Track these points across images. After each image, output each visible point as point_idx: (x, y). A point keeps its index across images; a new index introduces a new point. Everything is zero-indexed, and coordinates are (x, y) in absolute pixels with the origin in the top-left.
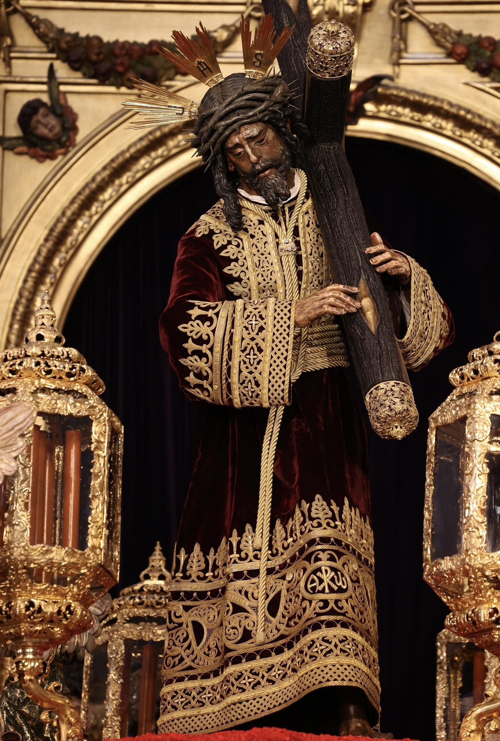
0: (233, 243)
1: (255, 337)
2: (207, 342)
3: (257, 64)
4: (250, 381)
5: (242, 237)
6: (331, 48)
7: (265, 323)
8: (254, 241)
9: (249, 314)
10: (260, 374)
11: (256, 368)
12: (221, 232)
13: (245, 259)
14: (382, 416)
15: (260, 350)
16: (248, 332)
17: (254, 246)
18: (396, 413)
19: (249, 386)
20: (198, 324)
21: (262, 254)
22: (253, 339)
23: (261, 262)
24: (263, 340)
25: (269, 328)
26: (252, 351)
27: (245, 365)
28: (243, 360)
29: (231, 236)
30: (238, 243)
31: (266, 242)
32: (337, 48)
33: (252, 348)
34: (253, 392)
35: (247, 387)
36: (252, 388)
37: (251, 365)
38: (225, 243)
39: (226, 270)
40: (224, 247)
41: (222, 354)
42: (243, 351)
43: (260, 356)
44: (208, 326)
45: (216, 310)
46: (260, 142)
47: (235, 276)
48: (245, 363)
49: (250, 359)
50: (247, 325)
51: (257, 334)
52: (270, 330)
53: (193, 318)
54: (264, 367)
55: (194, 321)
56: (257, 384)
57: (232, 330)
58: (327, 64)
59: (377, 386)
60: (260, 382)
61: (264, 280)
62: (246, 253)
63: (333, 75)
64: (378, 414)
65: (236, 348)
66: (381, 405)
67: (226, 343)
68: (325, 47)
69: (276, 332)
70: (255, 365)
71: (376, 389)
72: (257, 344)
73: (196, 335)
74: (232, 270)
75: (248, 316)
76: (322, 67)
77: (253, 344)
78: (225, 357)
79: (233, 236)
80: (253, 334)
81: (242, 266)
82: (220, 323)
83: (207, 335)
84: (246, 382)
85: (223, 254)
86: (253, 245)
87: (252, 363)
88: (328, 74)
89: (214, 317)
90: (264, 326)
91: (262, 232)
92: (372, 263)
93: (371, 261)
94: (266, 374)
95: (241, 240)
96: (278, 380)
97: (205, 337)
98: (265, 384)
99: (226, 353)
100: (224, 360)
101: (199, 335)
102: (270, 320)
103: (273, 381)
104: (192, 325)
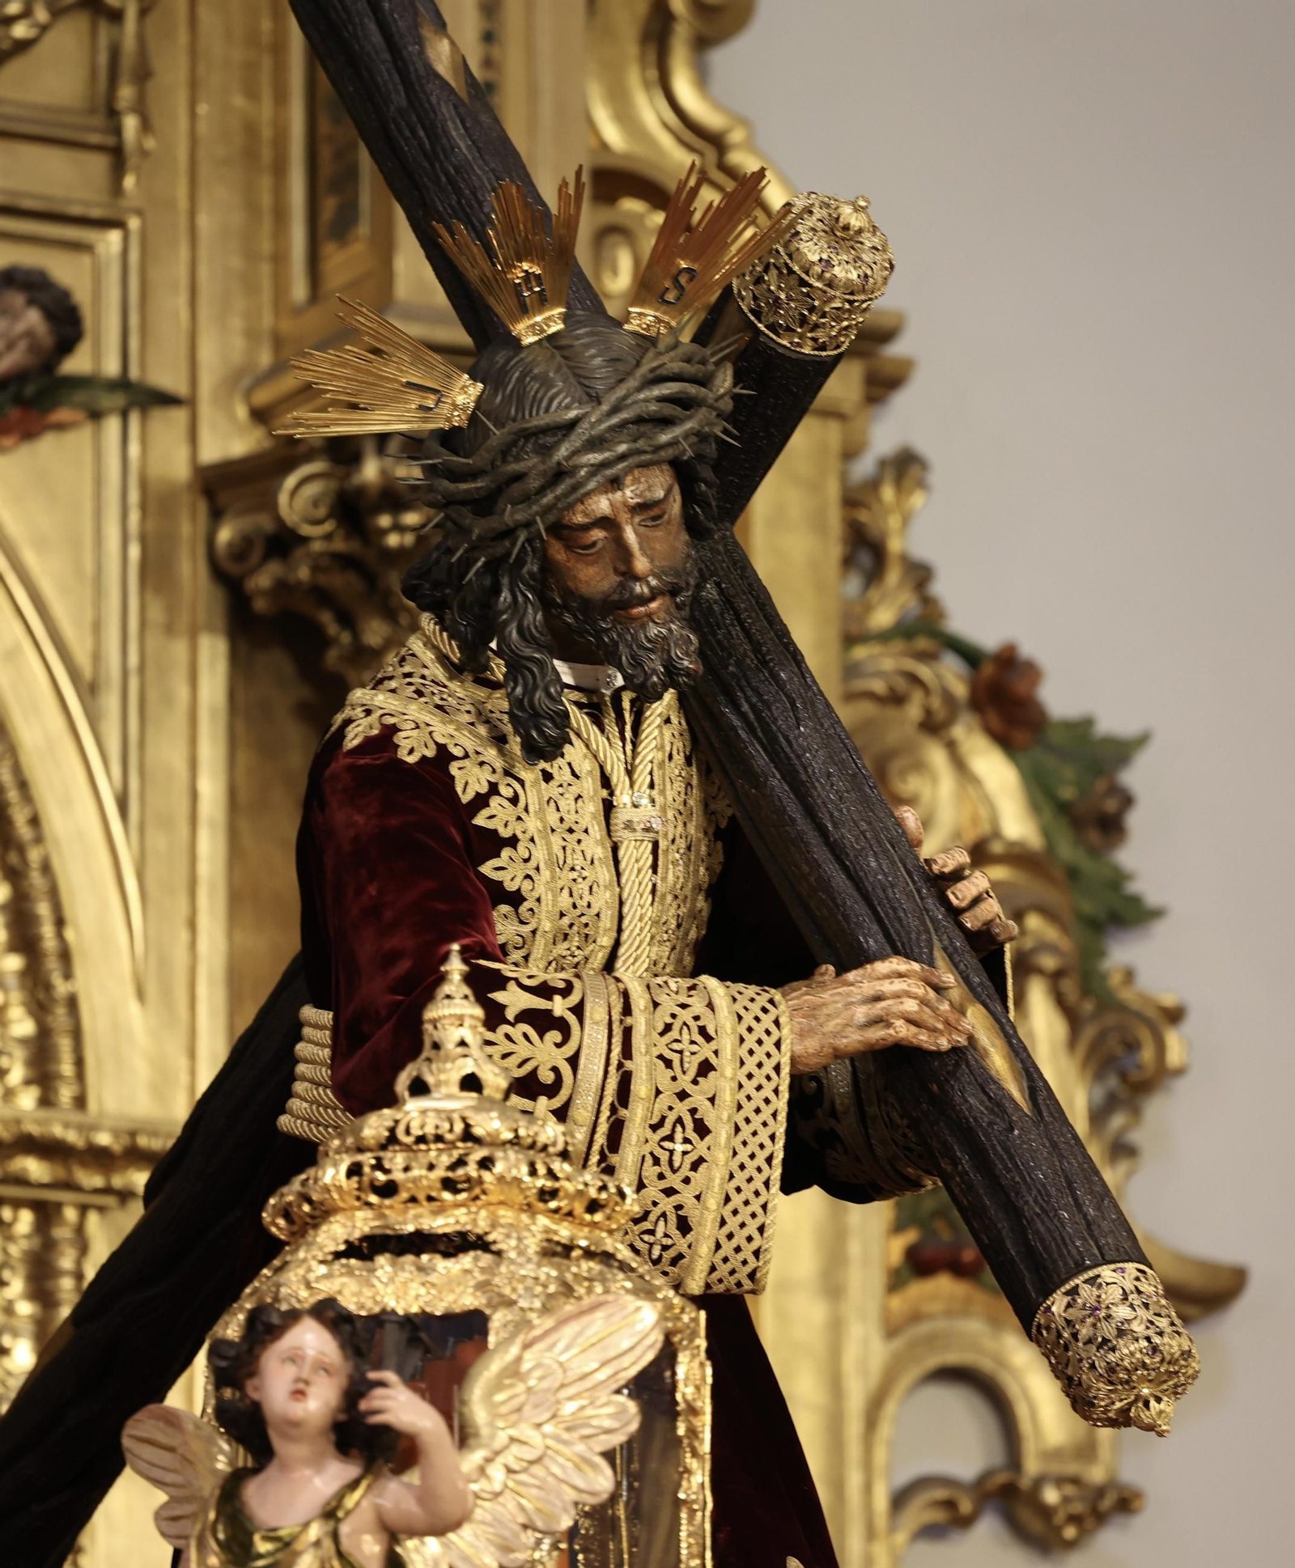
0: (503, 790)
1: (690, 1089)
2: (552, 1090)
3: (670, 297)
4: (664, 1215)
5: (523, 775)
6: (854, 275)
7: (716, 1053)
8: (551, 789)
9: (669, 1020)
10: (698, 1197)
11: (687, 1181)
12: (466, 756)
13: (532, 840)
14: (1126, 1363)
15: (702, 1130)
16: (670, 1073)
17: (552, 804)
18: (1162, 1361)
19: (661, 1229)
20: (526, 1036)
21: (571, 831)
22: (683, 1095)
23: (569, 852)
24: (712, 1100)
25: (726, 1067)
26: (679, 1129)
27: (657, 1169)
28: (652, 1154)
29: (494, 771)
30: (515, 792)
31: (580, 796)
32: (866, 276)
33: (679, 1121)
34: (665, 1248)
35: (652, 1232)
36: (666, 1235)
37: (674, 1171)
38: (484, 789)
39: (487, 869)
40: (481, 801)
41: (593, 1132)
42: (655, 1128)
43: (701, 1147)
44: (558, 1046)
45: (574, 999)
46: (654, 519)
47: (511, 887)
48: (656, 1161)
49: (672, 1152)
50: (668, 1054)
51: (695, 1082)
52: (729, 1072)
53: (510, 1015)
54: (711, 1179)
55: (513, 1025)
56: (684, 1226)
57: (628, 1065)
58: (824, 315)
59: (1091, 1274)
60: (692, 1222)
61: (575, 906)
62: (532, 824)
63: (823, 348)
64: (1111, 1357)
65: (637, 1116)
66: (1121, 1333)
67: (609, 1099)
68: (837, 271)
69: (744, 1081)
70: (685, 1171)
71: (1091, 1281)
72: (693, 1111)
73: (520, 1065)
74: (502, 869)
75: (668, 1028)
76: (803, 321)
77: (682, 1108)
78: (600, 1139)
79: (499, 770)
80: (684, 1082)
81: (526, 861)
82: (593, 1038)
83: (555, 1069)
84: (652, 1217)
85: (480, 820)
86: (548, 802)
87: (676, 1164)
88: (810, 343)
89: (572, 1019)
90: (713, 1061)
91: (569, 764)
92: (955, 901)
93: (952, 897)
94: (713, 1202)
95: (522, 782)
96: (749, 1220)
97: (547, 1077)
98: (706, 1231)
99: (603, 1127)
100: (596, 1148)
101: (528, 1067)
102: (726, 1043)
103: (732, 1223)
104: (508, 1037)
